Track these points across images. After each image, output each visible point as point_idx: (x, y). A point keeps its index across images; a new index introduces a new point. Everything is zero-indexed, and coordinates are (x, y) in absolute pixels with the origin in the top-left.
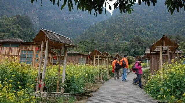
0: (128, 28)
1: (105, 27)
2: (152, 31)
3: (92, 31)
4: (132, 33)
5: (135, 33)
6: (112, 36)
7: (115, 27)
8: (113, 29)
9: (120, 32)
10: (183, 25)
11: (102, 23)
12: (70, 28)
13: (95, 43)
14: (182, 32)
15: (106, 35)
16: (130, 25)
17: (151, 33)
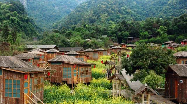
0: (113, 8)
1: (91, 7)
2: (136, 10)
3: (79, 12)
4: (118, 13)
5: (120, 12)
6: (99, 17)
7: (101, 7)
8: (99, 9)
9: (106, 12)
10: (165, 4)
11: (88, 2)
12: (56, 8)
13: (87, 27)
14: (164, 10)
15: (93, 16)
16: (115, 4)
17: (135, 11)
